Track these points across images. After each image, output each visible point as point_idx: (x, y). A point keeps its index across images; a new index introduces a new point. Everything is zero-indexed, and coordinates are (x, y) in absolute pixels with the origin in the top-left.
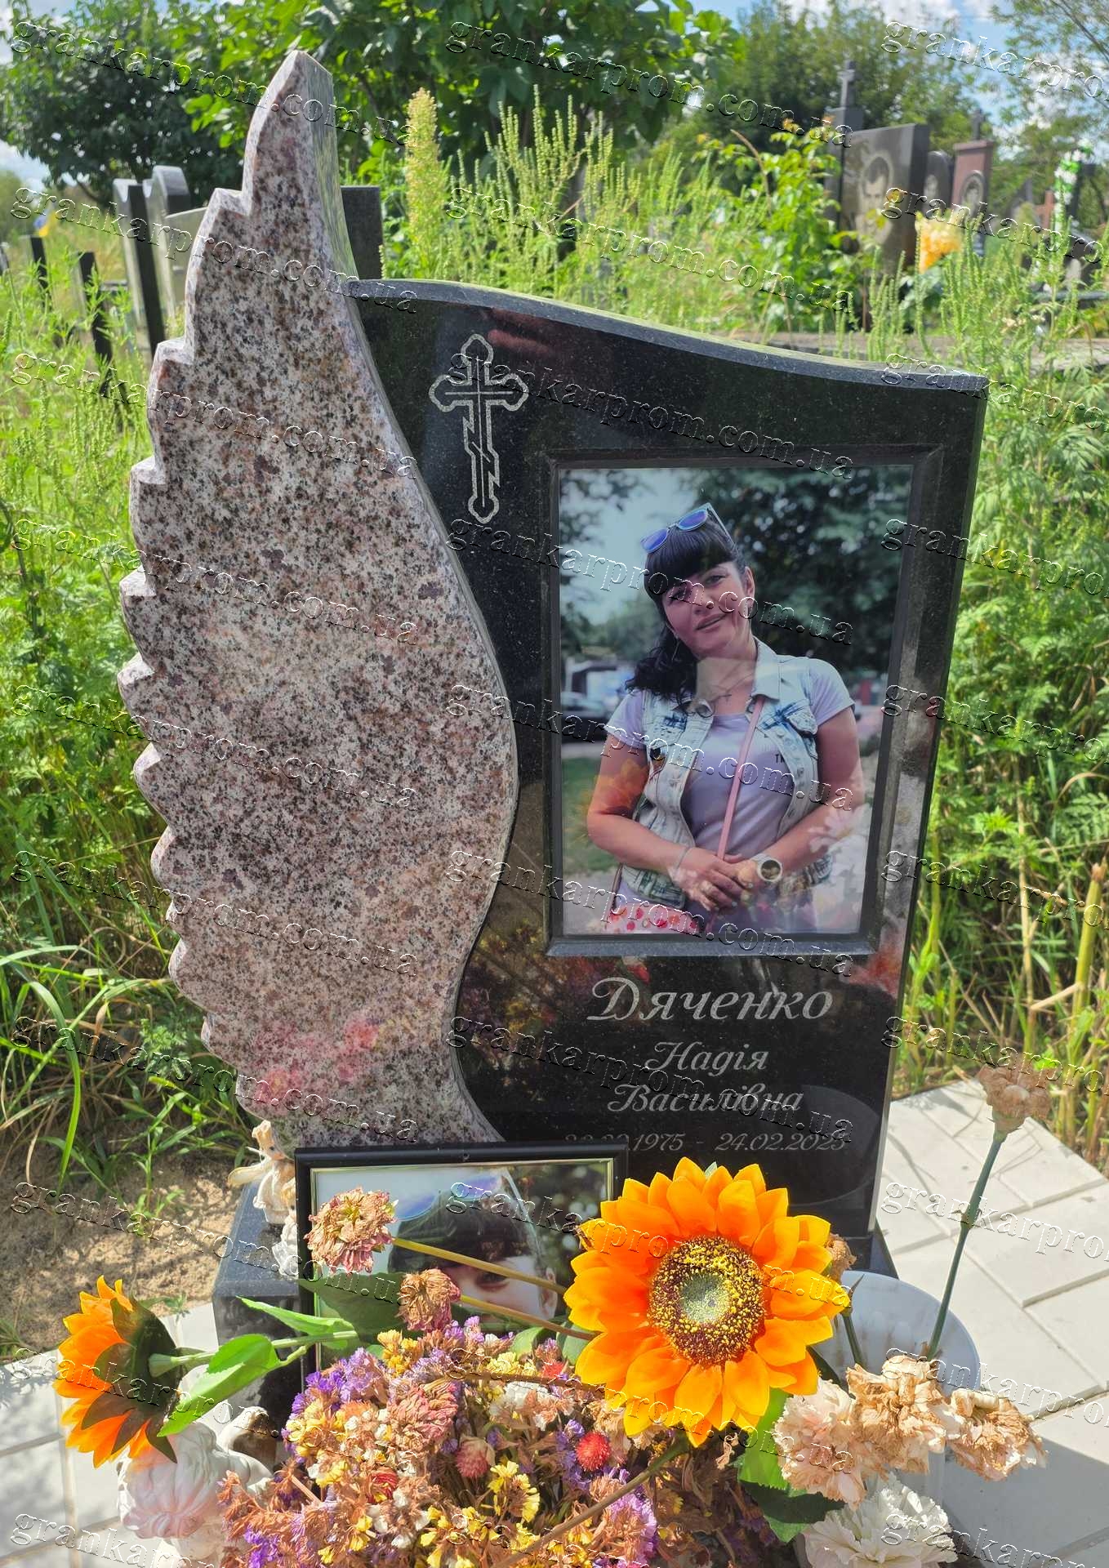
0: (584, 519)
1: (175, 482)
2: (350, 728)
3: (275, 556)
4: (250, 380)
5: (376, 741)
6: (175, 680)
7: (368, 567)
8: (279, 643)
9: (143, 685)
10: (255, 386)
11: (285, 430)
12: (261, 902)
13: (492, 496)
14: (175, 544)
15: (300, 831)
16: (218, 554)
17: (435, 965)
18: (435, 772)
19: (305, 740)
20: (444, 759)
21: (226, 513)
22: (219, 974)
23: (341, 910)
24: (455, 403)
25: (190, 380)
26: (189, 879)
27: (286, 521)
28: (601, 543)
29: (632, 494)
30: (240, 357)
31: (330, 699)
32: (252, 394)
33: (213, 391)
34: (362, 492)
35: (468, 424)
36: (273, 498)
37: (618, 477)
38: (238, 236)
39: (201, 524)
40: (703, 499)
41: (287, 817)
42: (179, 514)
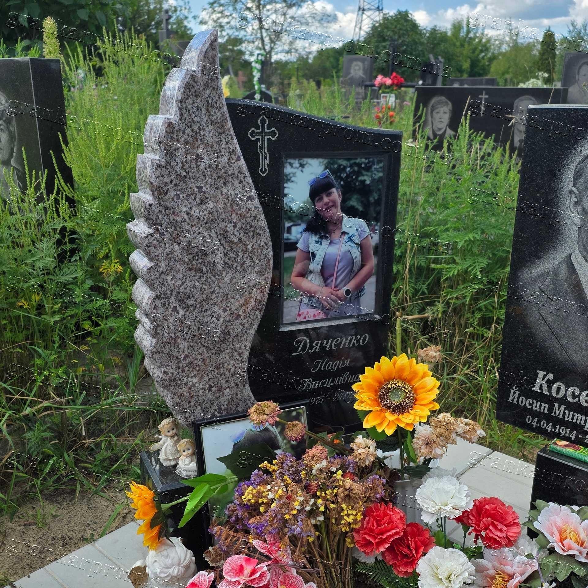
0: (291, 175)
1: (168, 163)
2: (221, 249)
3: (200, 188)
4: (196, 128)
5: (229, 253)
6: (162, 234)
7: (231, 191)
8: (199, 219)
9: (150, 237)
10: (198, 131)
11: (207, 145)
12: (185, 318)
13: (266, 167)
14: (166, 184)
15: (201, 288)
16: (180, 188)
17: (245, 337)
18: (249, 263)
19: (205, 254)
20: (251, 258)
21: (185, 173)
22: (167, 350)
23: (214, 319)
24: (256, 137)
25: (176, 128)
26: (159, 312)
27: (204, 176)
28: (297, 183)
29: (306, 167)
30: (193, 121)
31: (215, 238)
32: (196, 133)
33: (184, 132)
34: (230, 166)
35: (259, 144)
36: (201, 168)
37: (301, 161)
38: (196, 83)
39: (176, 178)
40: (326, 168)
41: (197, 284)
42: (168, 174)
